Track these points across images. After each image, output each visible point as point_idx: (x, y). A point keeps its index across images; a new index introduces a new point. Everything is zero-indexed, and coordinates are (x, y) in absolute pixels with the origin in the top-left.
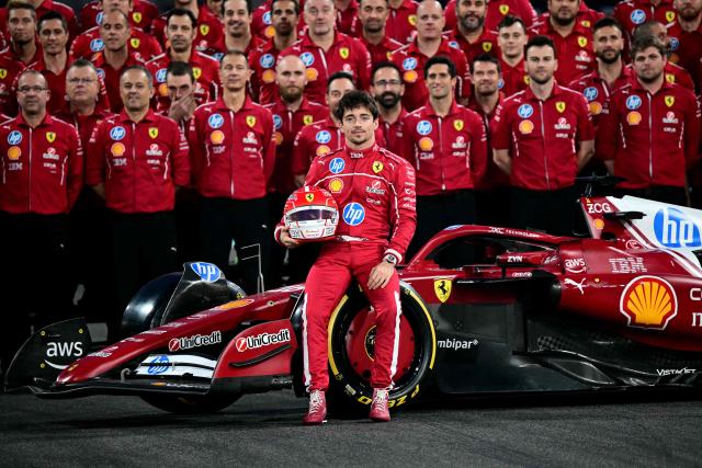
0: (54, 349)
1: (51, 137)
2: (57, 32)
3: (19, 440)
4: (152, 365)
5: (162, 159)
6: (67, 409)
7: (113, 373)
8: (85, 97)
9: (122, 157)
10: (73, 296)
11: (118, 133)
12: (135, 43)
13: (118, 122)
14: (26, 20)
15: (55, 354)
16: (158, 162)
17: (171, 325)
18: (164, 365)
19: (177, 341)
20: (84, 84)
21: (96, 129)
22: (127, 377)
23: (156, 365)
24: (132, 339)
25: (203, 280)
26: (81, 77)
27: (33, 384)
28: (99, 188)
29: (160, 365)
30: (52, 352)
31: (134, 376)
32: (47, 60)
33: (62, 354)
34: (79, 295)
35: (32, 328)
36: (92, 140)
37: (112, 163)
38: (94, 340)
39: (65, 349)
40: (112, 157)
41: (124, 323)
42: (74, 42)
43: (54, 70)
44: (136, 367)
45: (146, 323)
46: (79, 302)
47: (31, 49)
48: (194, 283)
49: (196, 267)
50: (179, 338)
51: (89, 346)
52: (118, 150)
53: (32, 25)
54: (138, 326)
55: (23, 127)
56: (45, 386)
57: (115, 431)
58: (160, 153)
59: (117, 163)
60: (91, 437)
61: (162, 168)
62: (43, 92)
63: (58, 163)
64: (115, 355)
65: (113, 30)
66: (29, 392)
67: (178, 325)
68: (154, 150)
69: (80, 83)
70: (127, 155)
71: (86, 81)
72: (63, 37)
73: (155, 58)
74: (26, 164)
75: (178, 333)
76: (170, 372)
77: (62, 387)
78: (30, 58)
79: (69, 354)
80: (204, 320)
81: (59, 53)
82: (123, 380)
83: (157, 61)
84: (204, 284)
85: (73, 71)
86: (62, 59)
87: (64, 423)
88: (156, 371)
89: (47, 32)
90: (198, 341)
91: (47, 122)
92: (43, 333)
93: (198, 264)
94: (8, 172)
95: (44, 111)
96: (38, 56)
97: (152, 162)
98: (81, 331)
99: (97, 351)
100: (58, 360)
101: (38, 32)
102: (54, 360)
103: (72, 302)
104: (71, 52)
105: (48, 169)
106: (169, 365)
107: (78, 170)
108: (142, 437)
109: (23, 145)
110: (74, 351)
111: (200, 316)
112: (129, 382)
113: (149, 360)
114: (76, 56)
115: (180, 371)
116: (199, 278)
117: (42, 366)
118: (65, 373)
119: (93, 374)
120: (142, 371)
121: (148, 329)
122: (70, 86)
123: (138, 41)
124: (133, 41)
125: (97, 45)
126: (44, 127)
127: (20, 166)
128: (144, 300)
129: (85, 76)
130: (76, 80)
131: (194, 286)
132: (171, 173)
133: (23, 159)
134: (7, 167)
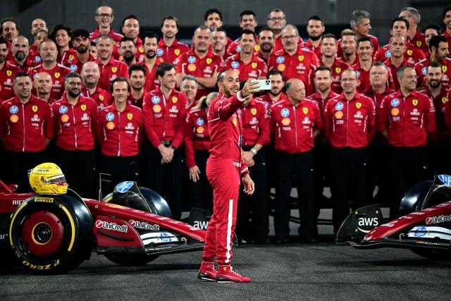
0: (363, 221)
1: (359, 105)
2: (368, 48)
3: (344, 271)
4: (416, 232)
5: (419, 117)
6: (370, 254)
7: (395, 236)
8: (380, 83)
9: (397, 116)
10: (372, 193)
11: (395, 102)
12: (410, 52)
13: (396, 97)
14: (351, 42)
15: (363, 224)
16: (417, 119)
17: (427, 210)
18: (423, 232)
19: (430, 219)
20: (379, 75)
21: (383, 101)
22: (403, 238)
23: (419, 232)
24: (405, 217)
25: (445, 185)
26: (378, 72)
27: (351, 240)
28: (385, 133)
29: (421, 232)
30: (361, 223)
31: (406, 237)
32: (362, 63)
33: (367, 225)
34: (375, 192)
35: (351, 210)
36: (382, 107)
37: (392, 119)
38: (384, 217)
39: (369, 222)
40: (392, 116)
41: (401, 208)
42: (377, 52)
43: (365, 68)
44: (408, 232)
45: (413, 208)
46: (376, 196)
47: (353, 57)
48: (440, 186)
49: (441, 177)
50: (432, 217)
51: (382, 221)
52: (395, 112)
53: (354, 45)
54: (408, 209)
55: (344, 100)
56: (358, 242)
57: (396, 268)
58: (418, 114)
59: (395, 119)
60: (383, 270)
61: (420, 122)
62: (355, 81)
63: (363, 120)
64: (396, 226)
65: (398, 46)
66: (349, 245)
67: (431, 210)
68: (415, 112)
69: (377, 75)
70: (400, 115)
71: (380, 74)
72: (371, 50)
73: (421, 61)
74: (345, 120)
75: (432, 214)
76: (427, 236)
77: (367, 242)
78: (352, 62)
79: (371, 225)
80: (446, 207)
81: (368, 60)
82: (400, 240)
83: (422, 63)
84: (445, 187)
85: (374, 69)
86: (369, 63)
87: (369, 262)
88: (419, 235)
89: (362, 48)
90: (443, 219)
91: (356, 97)
92: (357, 213)
93: (442, 176)
94: (336, 125)
95: (355, 91)
96: (357, 61)
97: (414, 118)
98: (377, 212)
99: (386, 223)
100: (365, 227)
101: (357, 47)
102: (362, 227)
103: (372, 195)
104: (375, 58)
105: (357, 123)
106: (426, 232)
107: (373, 123)
108: (411, 272)
109: (344, 111)
110: (373, 223)
111: (444, 205)
112: (404, 241)
113: (415, 229)
114: (378, 59)
115: (432, 236)
116: (443, 184)
117: (356, 230)
118: (369, 235)
119: (384, 236)
120: (411, 235)
121: (414, 211)
122: (372, 77)
123: (411, 52)
124: (408, 52)
125: (388, 54)
126: (355, 100)
127: (342, 122)
128: (412, 195)
129: (380, 71)
130: (375, 73)
131: (441, 188)
132: (425, 125)
133: (344, 118)
134: (335, 122)
